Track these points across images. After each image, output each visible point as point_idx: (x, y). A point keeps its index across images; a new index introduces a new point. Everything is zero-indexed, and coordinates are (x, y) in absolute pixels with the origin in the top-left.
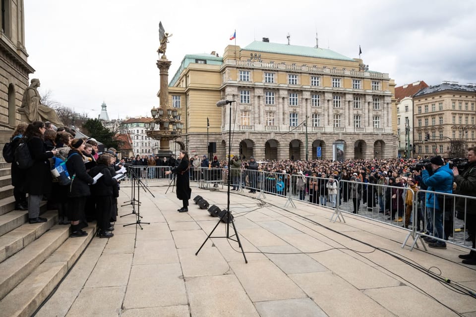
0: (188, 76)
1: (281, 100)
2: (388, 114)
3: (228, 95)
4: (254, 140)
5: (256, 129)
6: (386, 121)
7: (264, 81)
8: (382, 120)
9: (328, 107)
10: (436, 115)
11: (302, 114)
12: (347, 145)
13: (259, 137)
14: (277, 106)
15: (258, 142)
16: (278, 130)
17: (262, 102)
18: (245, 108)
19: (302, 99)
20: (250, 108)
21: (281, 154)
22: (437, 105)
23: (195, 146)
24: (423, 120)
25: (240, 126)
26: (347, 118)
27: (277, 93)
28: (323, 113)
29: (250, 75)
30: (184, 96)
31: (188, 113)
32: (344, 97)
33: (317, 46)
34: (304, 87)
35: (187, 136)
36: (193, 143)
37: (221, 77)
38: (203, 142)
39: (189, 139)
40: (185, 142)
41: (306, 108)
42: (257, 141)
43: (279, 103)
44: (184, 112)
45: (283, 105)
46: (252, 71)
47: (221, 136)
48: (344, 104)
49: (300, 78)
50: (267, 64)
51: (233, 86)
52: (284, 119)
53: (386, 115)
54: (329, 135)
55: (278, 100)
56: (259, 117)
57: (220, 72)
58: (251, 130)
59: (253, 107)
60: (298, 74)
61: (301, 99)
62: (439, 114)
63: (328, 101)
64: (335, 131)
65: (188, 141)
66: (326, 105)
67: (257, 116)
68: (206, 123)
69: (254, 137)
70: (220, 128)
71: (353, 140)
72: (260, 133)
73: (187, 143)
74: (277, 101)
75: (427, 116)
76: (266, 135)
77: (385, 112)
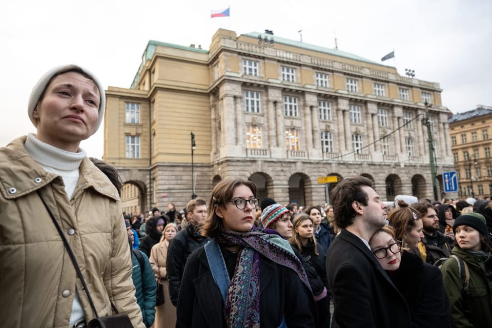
0: (154, 72)
1: (308, 110)
2: (445, 137)
3: (226, 95)
4: (271, 174)
5: (273, 155)
6: (444, 148)
7: (281, 78)
8: (439, 146)
9: (373, 125)
10: (479, 145)
11: (339, 133)
12: (402, 182)
13: (279, 169)
14: (303, 119)
15: (277, 178)
16: (306, 158)
17: (279, 111)
18: (253, 119)
19: (338, 110)
20: (262, 120)
21: (314, 198)
22: (479, 132)
23: (166, 187)
24: (460, 153)
25: (247, 149)
26: (398, 142)
27: (302, 99)
28: (366, 133)
29: (260, 67)
30: (146, 105)
31: (152, 132)
32: (391, 112)
33: (337, 48)
34: (340, 91)
35: (150, 170)
36: (162, 182)
37: (209, 73)
38: (181, 180)
39: (155, 175)
40: (148, 181)
41: (344, 125)
42: (276, 175)
43: (305, 115)
44: (146, 130)
45: (312, 118)
46: (262, 61)
47: (211, 169)
48: (391, 121)
49: (331, 79)
50: (285, 54)
51: (234, 82)
52: (313, 140)
53: (443, 140)
54: (378, 167)
55: (304, 109)
56: (277, 135)
57: (208, 65)
58: (265, 156)
59: (266, 119)
60: (328, 73)
61: (335, 111)
62: (484, 145)
63: (373, 115)
64: (385, 161)
65: (154, 179)
66: (370, 121)
67: (273, 133)
68: (190, 142)
69: (271, 169)
70: (209, 155)
71: (409, 175)
72: (281, 162)
73: (150, 183)
74: (302, 111)
75: (466, 148)
76: (289, 165)
77: (442, 136)
